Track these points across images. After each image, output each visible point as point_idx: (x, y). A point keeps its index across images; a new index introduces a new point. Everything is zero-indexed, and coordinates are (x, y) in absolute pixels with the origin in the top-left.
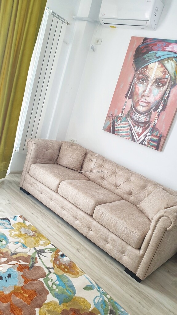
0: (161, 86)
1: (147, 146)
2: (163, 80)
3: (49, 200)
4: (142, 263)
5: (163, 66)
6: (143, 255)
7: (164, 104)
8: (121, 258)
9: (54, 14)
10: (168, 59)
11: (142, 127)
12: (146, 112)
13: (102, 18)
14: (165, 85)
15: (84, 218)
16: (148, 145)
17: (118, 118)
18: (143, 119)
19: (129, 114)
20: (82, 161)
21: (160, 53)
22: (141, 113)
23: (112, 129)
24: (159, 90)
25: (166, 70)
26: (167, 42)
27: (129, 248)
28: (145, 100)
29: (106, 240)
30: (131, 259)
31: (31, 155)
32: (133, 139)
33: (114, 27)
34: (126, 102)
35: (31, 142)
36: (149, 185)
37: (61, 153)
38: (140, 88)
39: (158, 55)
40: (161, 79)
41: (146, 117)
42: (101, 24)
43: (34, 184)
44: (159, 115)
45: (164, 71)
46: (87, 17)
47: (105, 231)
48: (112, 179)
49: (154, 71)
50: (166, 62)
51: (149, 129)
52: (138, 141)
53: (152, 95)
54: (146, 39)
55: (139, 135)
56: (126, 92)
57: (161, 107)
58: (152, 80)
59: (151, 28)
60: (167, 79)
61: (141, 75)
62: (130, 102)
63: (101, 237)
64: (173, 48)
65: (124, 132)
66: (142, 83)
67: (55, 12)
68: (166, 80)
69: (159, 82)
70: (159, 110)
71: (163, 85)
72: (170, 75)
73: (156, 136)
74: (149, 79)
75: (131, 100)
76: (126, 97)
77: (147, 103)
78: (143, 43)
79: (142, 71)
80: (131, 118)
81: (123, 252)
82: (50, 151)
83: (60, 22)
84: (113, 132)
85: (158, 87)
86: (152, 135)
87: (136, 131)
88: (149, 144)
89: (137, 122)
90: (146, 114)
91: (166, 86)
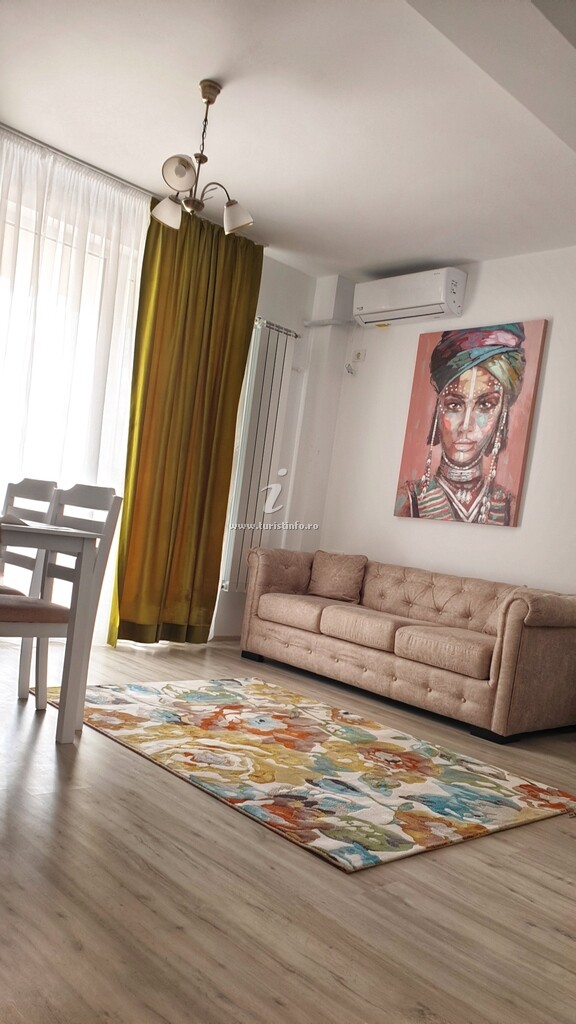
0: (491, 408)
1: (487, 523)
2: (491, 396)
3: (304, 652)
4: (498, 701)
5: (487, 371)
6: (496, 685)
7: (502, 439)
8: (458, 710)
9: (270, 325)
10: (493, 358)
11: (471, 490)
12: (473, 460)
13: (359, 315)
14: (497, 403)
15: (377, 660)
16: (489, 521)
17: (420, 485)
18: (468, 474)
19: (440, 472)
20: (360, 580)
21: (475, 353)
22: (462, 465)
23: (412, 509)
24: (487, 416)
25: (492, 378)
26: (485, 332)
27: (469, 682)
28: (465, 440)
29: (426, 686)
30: (476, 702)
31: (256, 578)
32: (458, 518)
33: (384, 325)
34: (431, 453)
35: (254, 555)
36: (500, 590)
37: (314, 572)
38: (453, 420)
39: (473, 357)
40: (487, 395)
41: (474, 470)
42: (359, 325)
43: (270, 632)
44: (496, 461)
45: (490, 381)
46: (331, 317)
47: (420, 668)
48: (426, 600)
49: (473, 385)
50: (490, 364)
51: (484, 489)
52: (468, 518)
53: (477, 427)
54: (446, 334)
55: (467, 507)
56: (428, 434)
57: (497, 445)
58: (471, 401)
59: (451, 314)
60: (496, 392)
61: (449, 398)
62: (437, 451)
63: (416, 684)
64: (497, 338)
65: (438, 509)
66: (455, 410)
67: (273, 322)
68: (496, 395)
69: (483, 401)
70: (495, 450)
71: (493, 406)
72: (502, 385)
73: (499, 501)
74: (467, 400)
75: (439, 446)
76: (429, 443)
77: (470, 444)
78: (442, 341)
79: (449, 389)
80: (446, 479)
81: (460, 696)
82: (293, 568)
83: (282, 337)
84: (416, 515)
85: (485, 410)
86: (493, 500)
87: (460, 501)
88: (490, 517)
89: (459, 482)
90: (473, 464)
91: (500, 405)
